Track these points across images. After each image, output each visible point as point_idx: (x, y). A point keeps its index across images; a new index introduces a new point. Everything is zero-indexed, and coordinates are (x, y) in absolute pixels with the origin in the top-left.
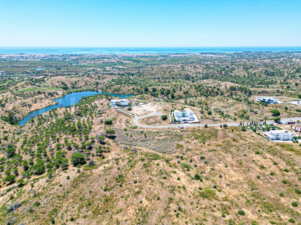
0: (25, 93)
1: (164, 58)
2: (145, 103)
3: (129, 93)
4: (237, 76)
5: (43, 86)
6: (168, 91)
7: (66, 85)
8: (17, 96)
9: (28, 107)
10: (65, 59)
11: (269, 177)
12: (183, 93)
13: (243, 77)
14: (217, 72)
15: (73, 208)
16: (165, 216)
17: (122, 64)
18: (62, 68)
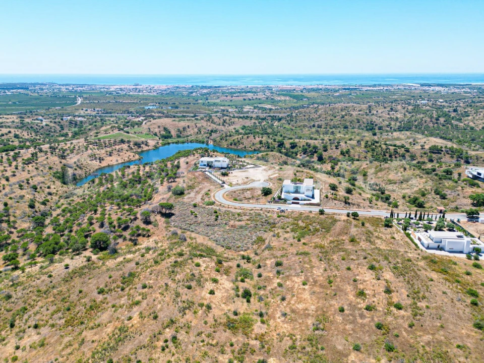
0: (102, 141)
1: (347, 92)
2: (257, 166)
3: (253, 149)
4: (469, 128)
5: (133, 132)
6: (315, 147)
7: (170, 132)
8: (91, 144)
9: (98, 161)
10: (192, 93)
11: (360, 312)
12: (340, 152)
13: (480, 130)
14: (429, 120)
15: (48, 310)
16: (146, 346)
17: (273, 102)
18: (180, 106)
